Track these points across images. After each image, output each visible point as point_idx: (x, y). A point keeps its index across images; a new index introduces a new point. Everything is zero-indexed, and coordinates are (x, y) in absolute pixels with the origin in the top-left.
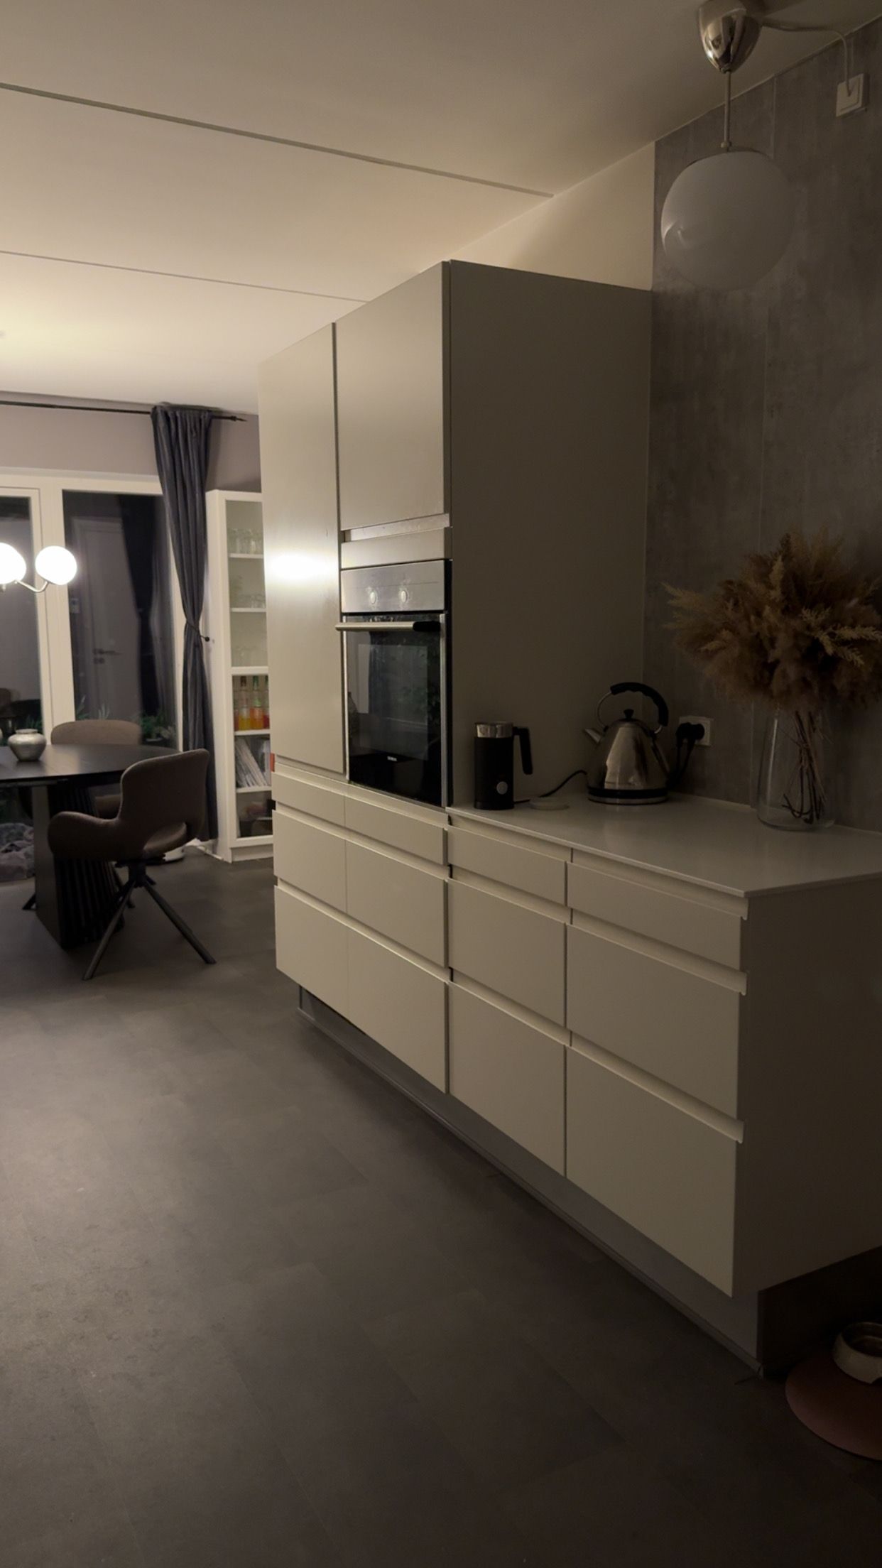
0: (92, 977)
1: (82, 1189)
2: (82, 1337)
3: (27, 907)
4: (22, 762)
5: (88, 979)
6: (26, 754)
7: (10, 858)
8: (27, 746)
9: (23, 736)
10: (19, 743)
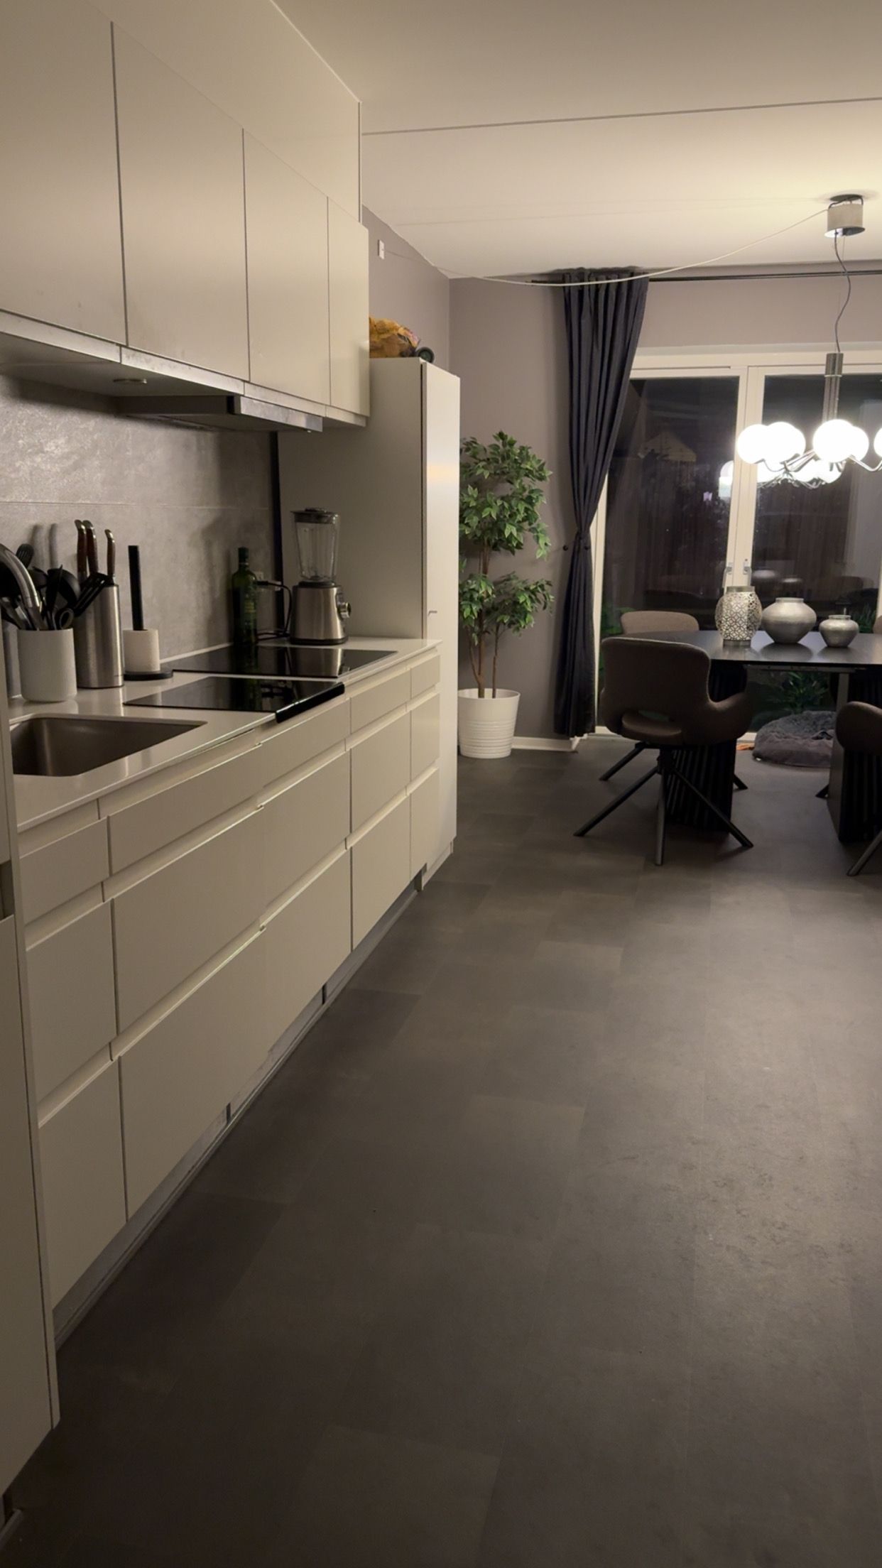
0: (857, 873)
1: (768, 1068)
2: (714, 1201)
3: (821, 795)
4: (831, 647)
5: (851, 876)
6: (835, 640)
7: (820, 745)
8: (837, 632)
9: (835, 621)
10: (830, 628)
